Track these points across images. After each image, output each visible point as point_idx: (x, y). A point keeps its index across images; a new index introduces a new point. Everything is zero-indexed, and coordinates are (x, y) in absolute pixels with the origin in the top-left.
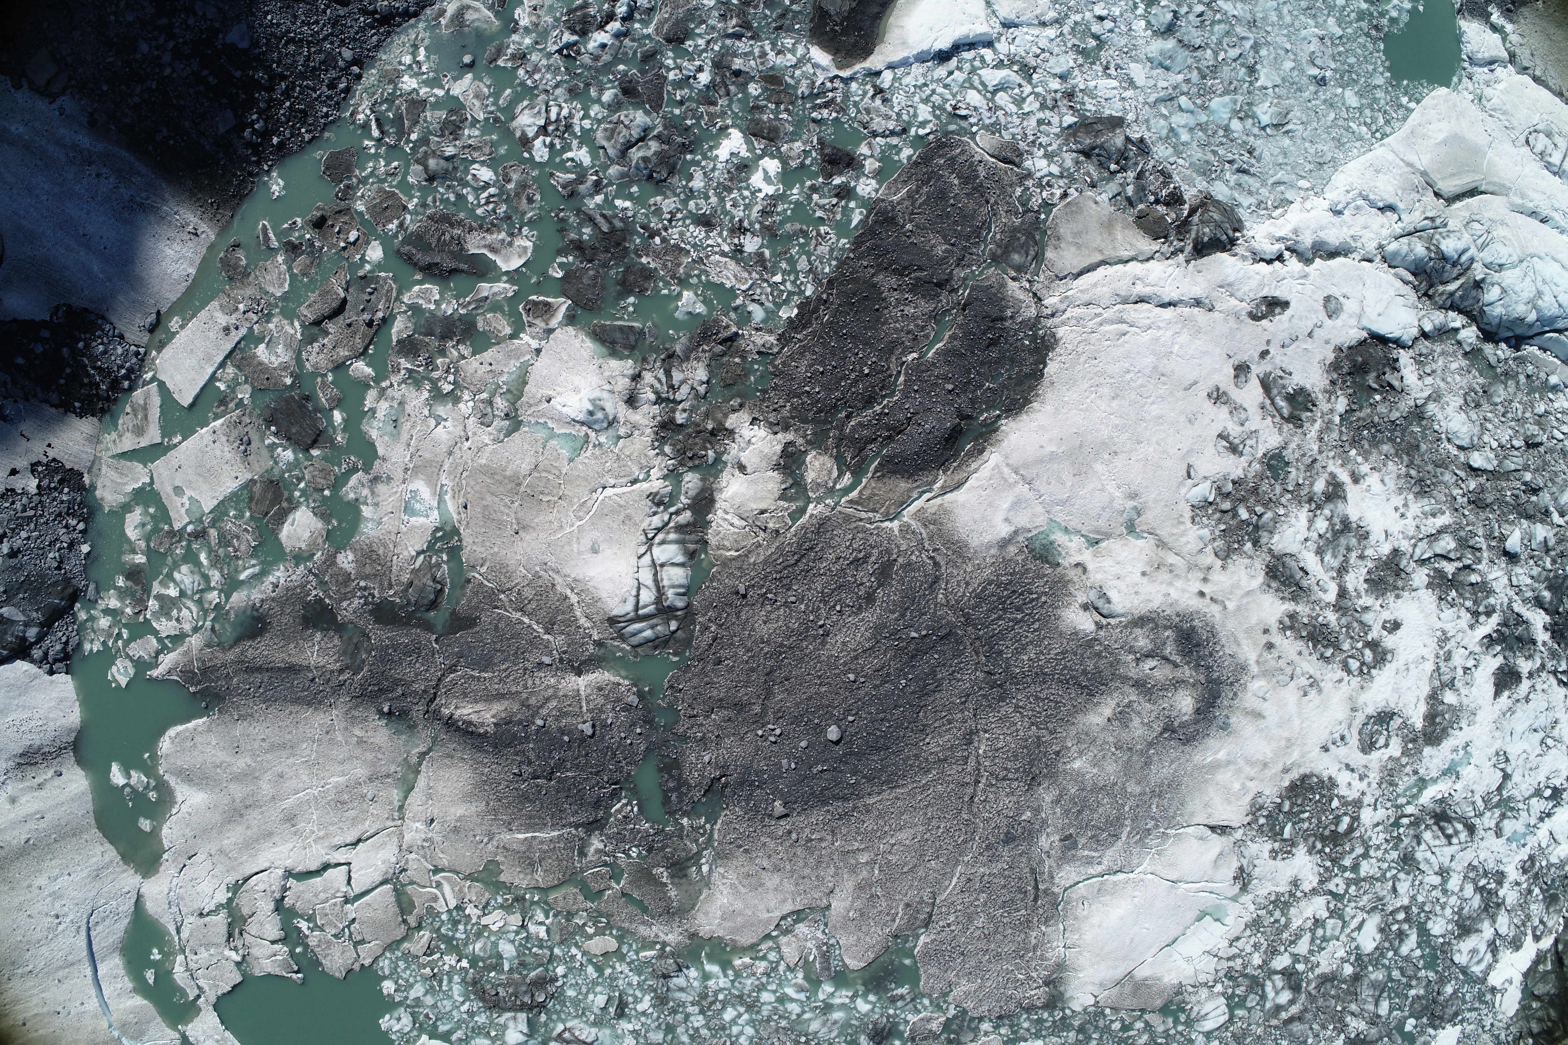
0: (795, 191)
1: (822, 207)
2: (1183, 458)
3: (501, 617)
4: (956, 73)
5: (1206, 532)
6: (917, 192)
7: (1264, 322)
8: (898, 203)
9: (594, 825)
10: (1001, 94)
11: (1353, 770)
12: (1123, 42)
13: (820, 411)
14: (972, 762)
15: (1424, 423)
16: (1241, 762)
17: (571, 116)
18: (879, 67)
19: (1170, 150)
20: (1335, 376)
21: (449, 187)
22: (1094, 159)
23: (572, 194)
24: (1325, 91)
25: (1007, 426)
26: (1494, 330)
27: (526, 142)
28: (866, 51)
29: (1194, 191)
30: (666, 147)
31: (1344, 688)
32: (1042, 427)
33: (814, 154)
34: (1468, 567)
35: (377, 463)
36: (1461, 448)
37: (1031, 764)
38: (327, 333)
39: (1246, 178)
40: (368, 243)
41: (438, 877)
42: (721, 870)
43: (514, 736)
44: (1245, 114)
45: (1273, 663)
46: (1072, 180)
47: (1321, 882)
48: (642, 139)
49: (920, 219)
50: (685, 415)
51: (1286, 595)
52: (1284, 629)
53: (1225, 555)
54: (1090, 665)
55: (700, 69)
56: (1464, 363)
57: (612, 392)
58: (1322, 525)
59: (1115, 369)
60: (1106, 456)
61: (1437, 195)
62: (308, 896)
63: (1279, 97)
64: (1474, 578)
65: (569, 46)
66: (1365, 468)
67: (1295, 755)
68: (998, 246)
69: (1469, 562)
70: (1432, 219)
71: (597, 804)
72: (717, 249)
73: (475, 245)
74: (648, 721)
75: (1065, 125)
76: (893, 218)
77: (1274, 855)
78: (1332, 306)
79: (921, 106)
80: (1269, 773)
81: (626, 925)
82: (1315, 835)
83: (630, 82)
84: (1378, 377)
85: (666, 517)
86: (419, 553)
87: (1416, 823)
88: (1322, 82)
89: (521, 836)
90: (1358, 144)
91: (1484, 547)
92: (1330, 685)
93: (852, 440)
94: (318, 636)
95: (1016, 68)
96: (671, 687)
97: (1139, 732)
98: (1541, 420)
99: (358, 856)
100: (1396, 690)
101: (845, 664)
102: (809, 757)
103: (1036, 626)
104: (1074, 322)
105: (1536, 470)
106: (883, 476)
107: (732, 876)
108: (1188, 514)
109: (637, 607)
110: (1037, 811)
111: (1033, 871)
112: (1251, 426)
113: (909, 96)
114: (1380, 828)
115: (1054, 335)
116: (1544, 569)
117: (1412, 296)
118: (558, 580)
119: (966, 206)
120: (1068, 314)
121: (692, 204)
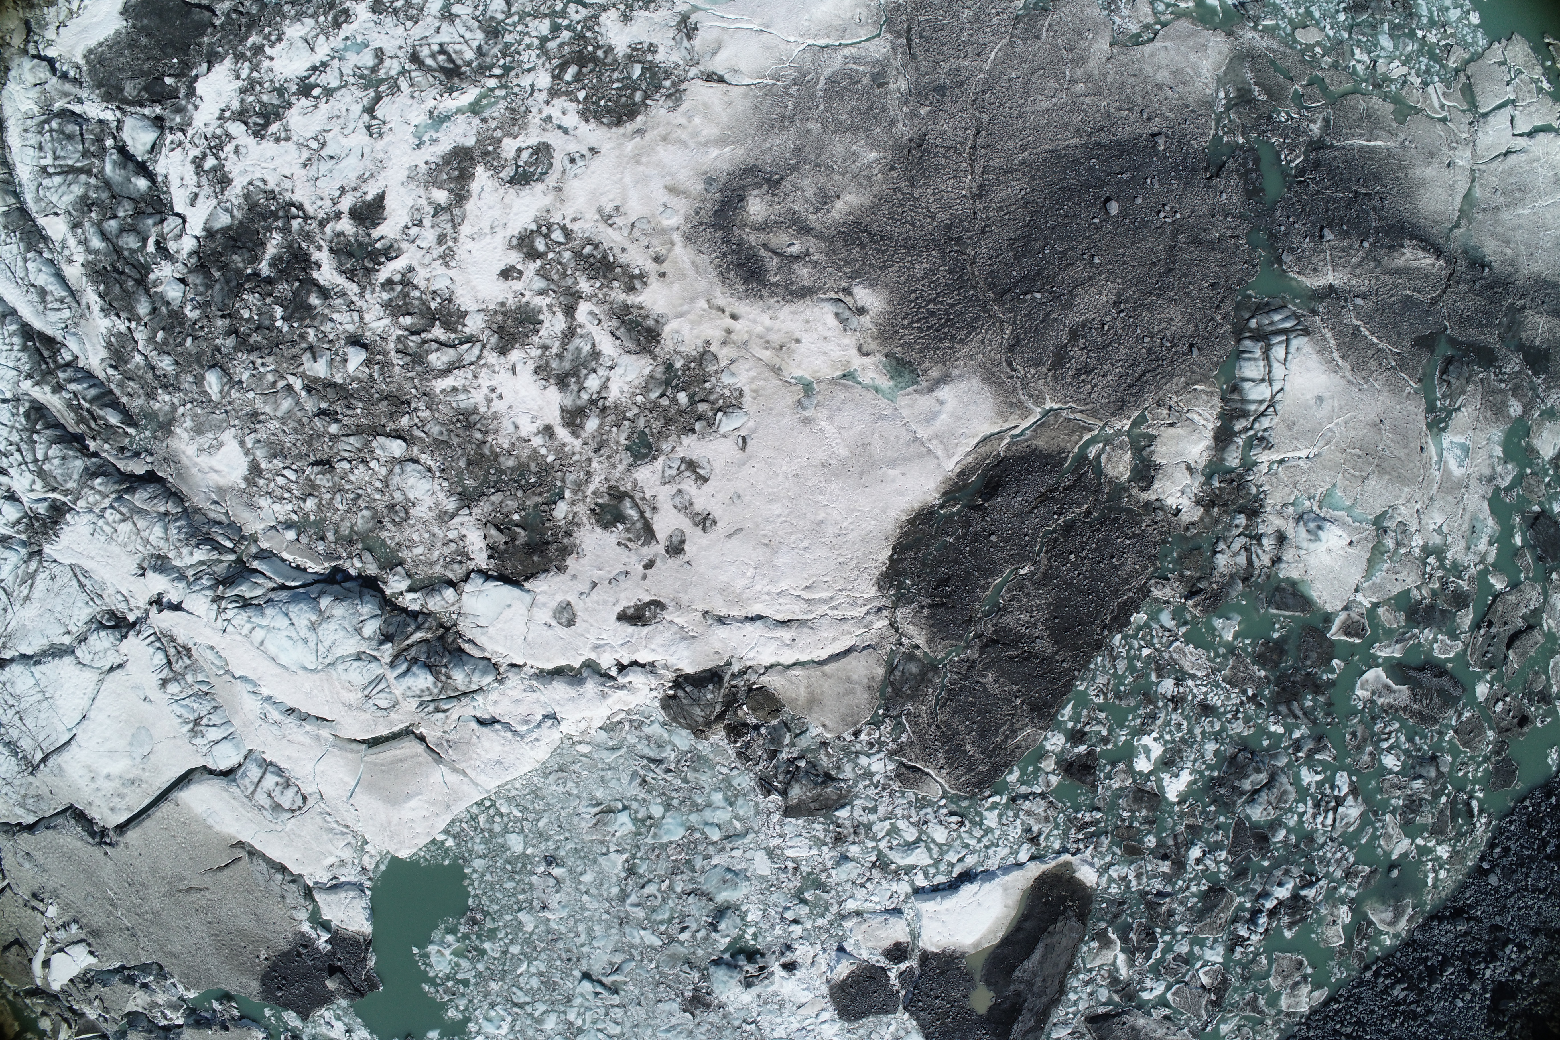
0: (1123, 738)
1: (1099, 722)
2: (750, 458)
3: (1395, 345)
4: (954, 861)
5: (726, 379)
6: (1007, 737)
7: (647, 598)
8: (1026, 725)
9: (1317, 145)
10: (911, 839)
11: (560, 127)
12: (774, 898)
13: (1116, 520)
14: (979, 167)
15: (459, 489)
16: (691, 143)
17: (1314, 815)
18: (1032, 865)
19: (735, 783)
20: (565, 541)
21: (1419, 750)
22: (821, 772)
23: (1319, 739)
24: (547, 850)
25: (934, 498)
26: (366, 590)
27: (1354, 791)
28: (1041, 881)
29: (713, 739)
30: (1237, 783)
31: (570, 213)
32: (902, 494)
33: (1102, 776)
34: (412, 333)
35: (1489, 495)
36: (416, 461)
37: (921, 160)
38: (1523, 617)
39: (651, 754)
40: (1487, 700)
41: (1443, 114)
42: (1208, 91)
43: (1387, 234)
44: (646, 824)
45: (654, 242)
46: (846, 751)
47: (596, 17)
48: (1256, 792)
49: (1006, 709)
50: (1237, 522)
51: (636, 312)
52: (642, 277)
53: (704, 356)
54: (855, 252)
55: (1198, 861)
56: (404, 554)
57: (1298, 548)
58: (593, 383)
59: (820, 552)
60: (834, 462)
61: (422, 739)
62: (1543, 110)
63: (602, 842)
64: (407, 321)
65: (1310, 884)
66: (537, 441)
67: (630, 147)
68: (931, 681)
69: (413, 338)
70: (438, 710)
71: (1317, 165)
72: (1199, 682)
73: (1402, 693)
74: (1273, 236)
75: (848, 808)
76: (1033, 710)
77: (652, 49)
78: (566, 615)
79: (993, 825)
80: (661, 130)
81: (1288, 51)
82: (605, 64)
83: (1261, 849)
84: (513, 539)
85: (1257, 426)
86: (1459, 409)
87: (483, 69)
88: (550, 860)
89: (1379, 143)
90: (514, 793)
91: (393, 353)
92: (588, 216)
93: (1087, 490)
94: (1537, 342)
95: (893, 867)
96: (1254, 266)
97: (807, 181)
98: (311, 490)
99: (1506, 141)
100: (507, 207)
101: (1101, 273)
102: (1134, 188)
103: (913, 296)
104: (859, 602)
105: (319, 436)
106: (1059, 453)
107: (1199, 85)
108: (747, 401)
109: (1288, 341)
110: (913, 114)
111: (914, 57)
112: (671, 489)
113: (1004, 835)
114: (526, 67)
115: (880, 589)
116: (317, 329)
117: (464, 627)
118: (1348, 374)
119: (961, 722)
120: (864, 609)
121: (1217, 728)
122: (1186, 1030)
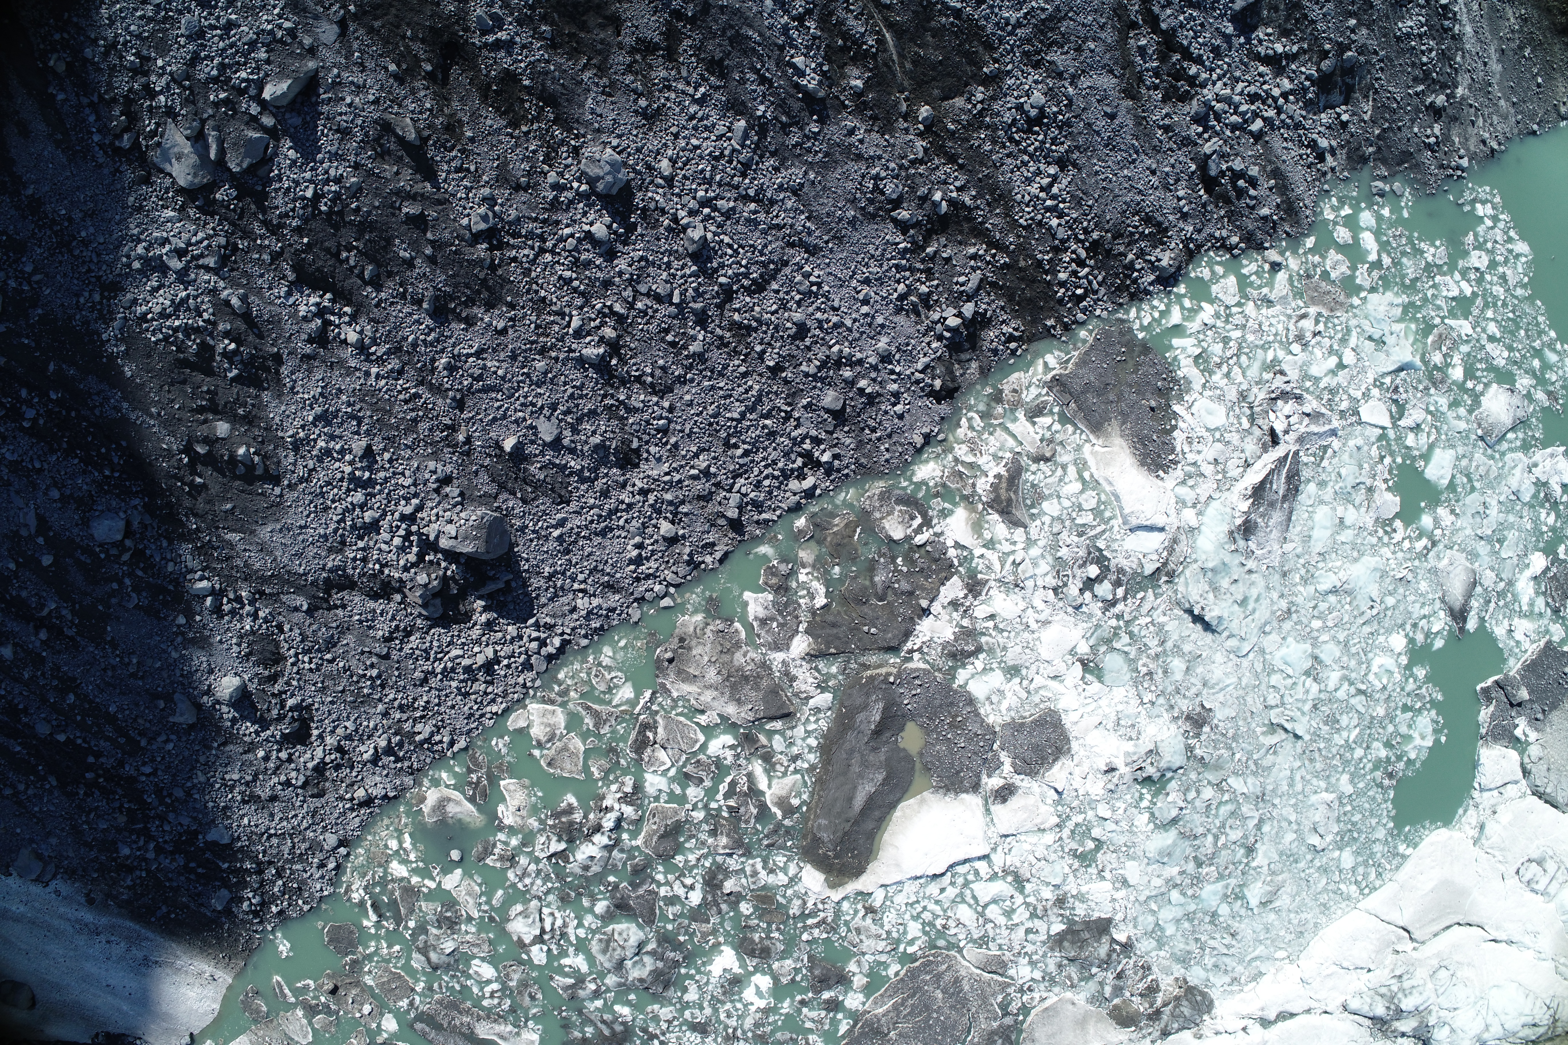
6: (902, 1005)
8: (883, 1016)
28: (858, 871)
49: (904, 1028)
76: (878, 1028)
119: (948, 1017)
122: (675, 694)
